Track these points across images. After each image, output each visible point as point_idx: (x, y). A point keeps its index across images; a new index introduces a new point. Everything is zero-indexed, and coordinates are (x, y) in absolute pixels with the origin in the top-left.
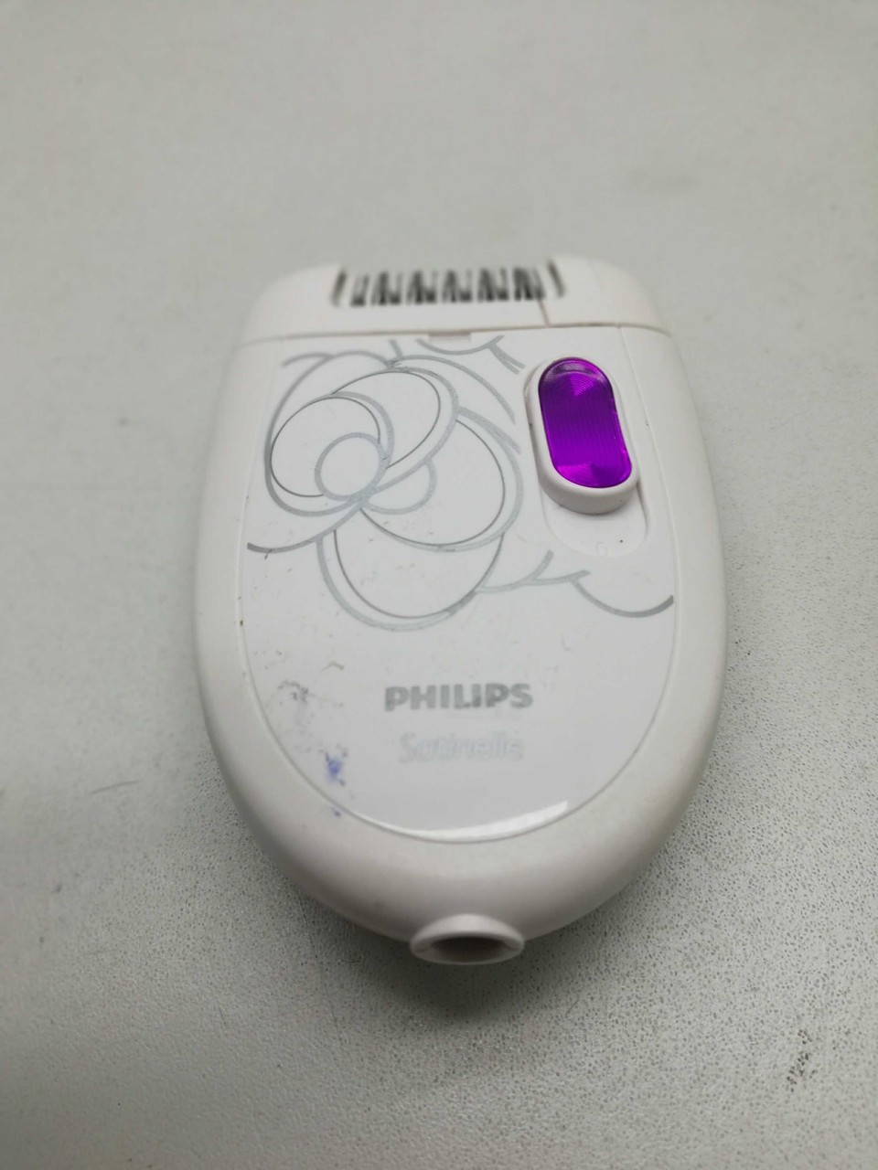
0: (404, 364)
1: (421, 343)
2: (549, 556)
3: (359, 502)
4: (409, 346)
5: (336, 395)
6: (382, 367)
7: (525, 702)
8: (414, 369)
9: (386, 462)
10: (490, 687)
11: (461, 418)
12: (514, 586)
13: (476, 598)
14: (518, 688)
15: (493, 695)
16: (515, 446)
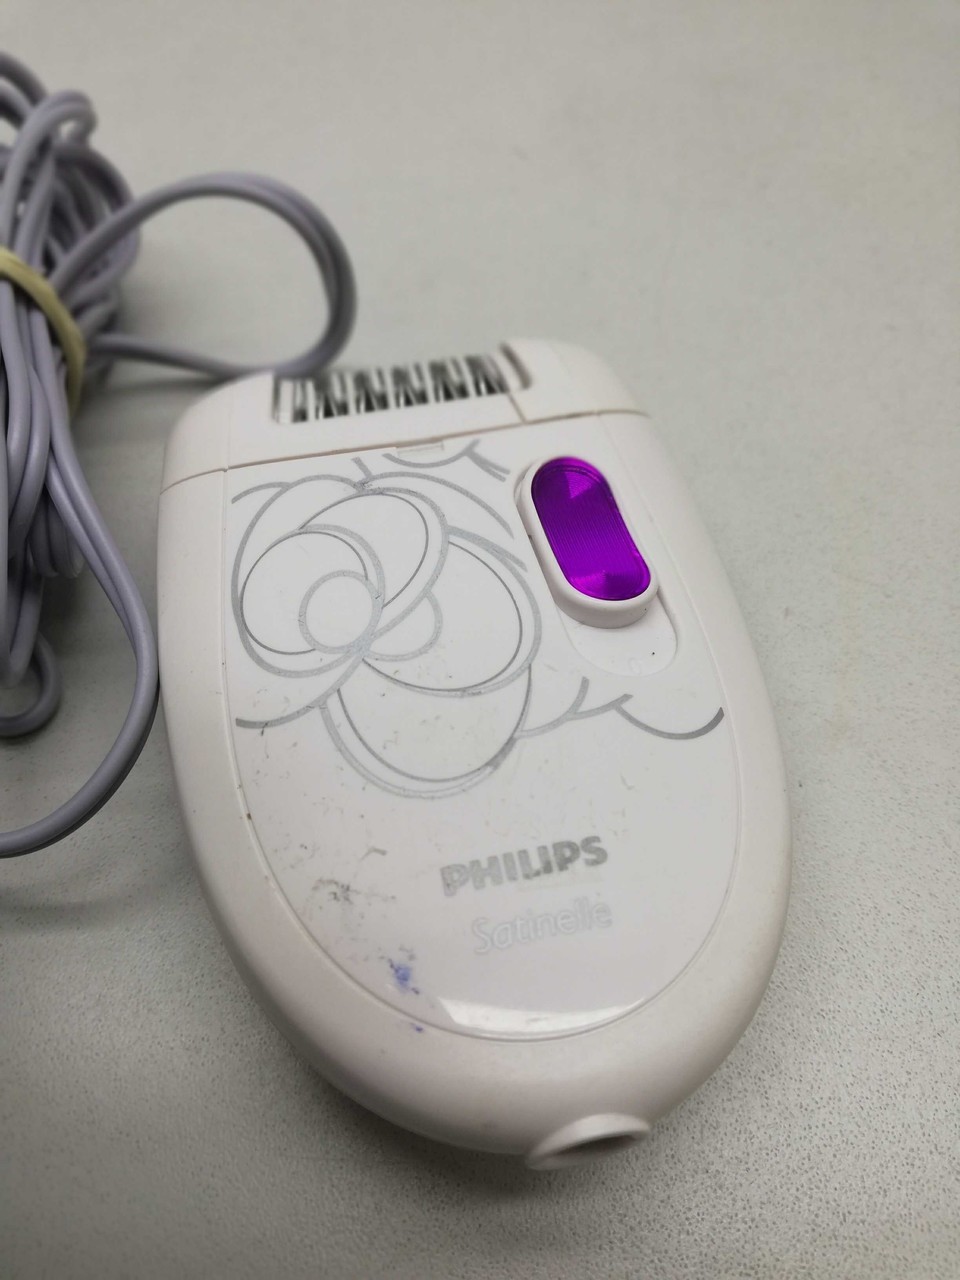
0: (376, 484)
1: (388, 456)
2: (585, 683)
3: (359, 652)
4: (376, 462)
5: (304, 529)
6: (352, 491)
7: (600, 857)
8: (388, 489)
9: (381, 602)
10: (558, 847)
11: (453, 539)
12: (555, 724)
13: (518, 744)
14: (589, 843)
15: (563, 856)
16: (521, 564)
